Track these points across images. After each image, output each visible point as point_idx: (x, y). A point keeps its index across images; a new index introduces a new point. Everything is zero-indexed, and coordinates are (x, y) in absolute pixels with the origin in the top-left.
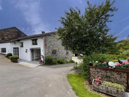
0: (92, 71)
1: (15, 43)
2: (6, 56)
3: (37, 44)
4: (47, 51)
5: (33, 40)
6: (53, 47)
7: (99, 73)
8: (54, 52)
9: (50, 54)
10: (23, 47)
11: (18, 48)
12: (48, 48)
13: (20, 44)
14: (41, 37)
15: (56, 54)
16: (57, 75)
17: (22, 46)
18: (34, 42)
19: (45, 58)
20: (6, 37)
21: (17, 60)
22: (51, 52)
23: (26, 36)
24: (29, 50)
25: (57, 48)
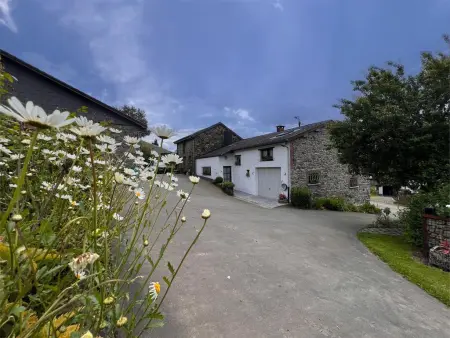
0: (434, 227)
1: (226, 157)
2: (213, 182)
3: (272, 160)
4: (296, 176)
5: (262, 151)
6: (309, 165)
8: (313, 178)
10: (240, 165)
11: (230, 167)
12: (299, 168)
13: (235, 160)
14: (284, 144)
15: (317, 182)
17: (238, 163)
18: (266, 153)
19: (291, 191)
20: (207, 146)
21: (232, 191)
22: (305, 177)
23: (240, 139)
24: (253, 170)
25: (321, 168)
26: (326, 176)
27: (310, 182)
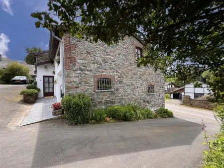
4: (77, 80)
8: (104, 83)
9: (89, 89)
11: (53, 77)
12: (81, 70)
15: (110, 89)
25: (115, 73)
26: (121, 82)
27: (98, 88)
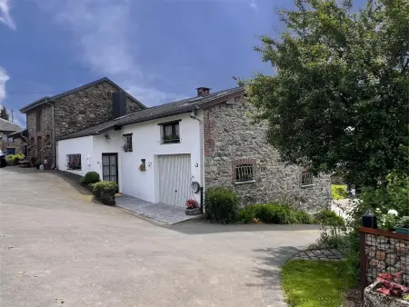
0: (374, 248)
1: (107, 137)
2: (81, 180)
3: (177, 141)
4: (215, 169)
5: (164, 125)
6: (237, 150)
7: (403, 259)
8: (244, 172)
9: (227, 181)
10: (131, 151)
11: (116, 154)
12: (219, 155)
13: (123, 142)
14: (193, 114)
15: (251, 179)
16: (243, 258)
17: (128, 148)
18: (169, 130)
19: (206, 195)
20: (80, 118)
21: (114, 198)
22: (231, 170)
24: (150, 160)
25: (257, 155)
26: (264, 169)
27: (238, 178)
